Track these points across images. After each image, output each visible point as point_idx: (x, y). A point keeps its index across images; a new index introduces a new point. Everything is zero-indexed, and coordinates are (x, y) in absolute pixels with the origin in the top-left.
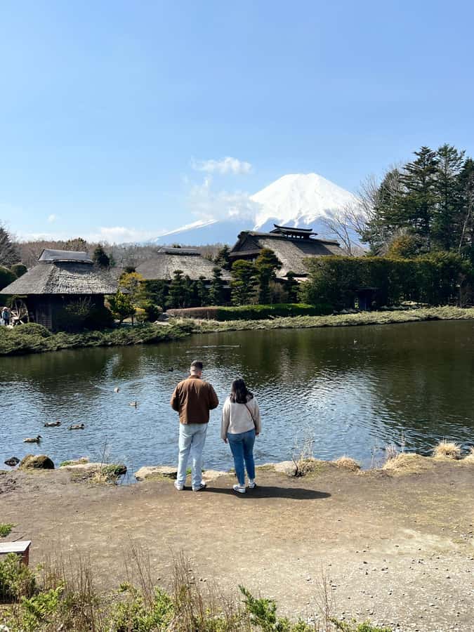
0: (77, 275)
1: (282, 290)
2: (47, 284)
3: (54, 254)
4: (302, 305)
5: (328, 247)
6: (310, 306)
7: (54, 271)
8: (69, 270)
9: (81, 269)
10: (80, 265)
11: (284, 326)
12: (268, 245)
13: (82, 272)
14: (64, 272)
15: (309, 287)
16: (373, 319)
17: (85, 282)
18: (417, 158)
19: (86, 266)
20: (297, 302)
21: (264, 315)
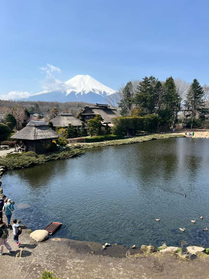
0: (43, 131)
1: (105, 130)
2: (34, 136)
3: (34, 123)
4: (112, 135)
5: (114, 111)
6: (115, 136)
7: (35, 130)
8: (40, 129)
9: (44, 128)
10: (43, 127)
11: (110, 144)
12: (96, 112)
13: (45, 130)
14: (39, 130)
15: (115, 129)
16: (137, 140)
17: (47, 133)
18: (143, 80)
19: (45, 127)
20: (111, 134)
21: (102, 140)
